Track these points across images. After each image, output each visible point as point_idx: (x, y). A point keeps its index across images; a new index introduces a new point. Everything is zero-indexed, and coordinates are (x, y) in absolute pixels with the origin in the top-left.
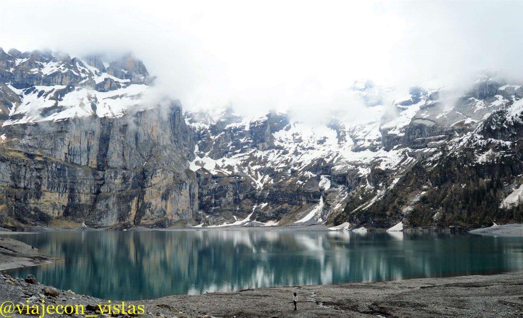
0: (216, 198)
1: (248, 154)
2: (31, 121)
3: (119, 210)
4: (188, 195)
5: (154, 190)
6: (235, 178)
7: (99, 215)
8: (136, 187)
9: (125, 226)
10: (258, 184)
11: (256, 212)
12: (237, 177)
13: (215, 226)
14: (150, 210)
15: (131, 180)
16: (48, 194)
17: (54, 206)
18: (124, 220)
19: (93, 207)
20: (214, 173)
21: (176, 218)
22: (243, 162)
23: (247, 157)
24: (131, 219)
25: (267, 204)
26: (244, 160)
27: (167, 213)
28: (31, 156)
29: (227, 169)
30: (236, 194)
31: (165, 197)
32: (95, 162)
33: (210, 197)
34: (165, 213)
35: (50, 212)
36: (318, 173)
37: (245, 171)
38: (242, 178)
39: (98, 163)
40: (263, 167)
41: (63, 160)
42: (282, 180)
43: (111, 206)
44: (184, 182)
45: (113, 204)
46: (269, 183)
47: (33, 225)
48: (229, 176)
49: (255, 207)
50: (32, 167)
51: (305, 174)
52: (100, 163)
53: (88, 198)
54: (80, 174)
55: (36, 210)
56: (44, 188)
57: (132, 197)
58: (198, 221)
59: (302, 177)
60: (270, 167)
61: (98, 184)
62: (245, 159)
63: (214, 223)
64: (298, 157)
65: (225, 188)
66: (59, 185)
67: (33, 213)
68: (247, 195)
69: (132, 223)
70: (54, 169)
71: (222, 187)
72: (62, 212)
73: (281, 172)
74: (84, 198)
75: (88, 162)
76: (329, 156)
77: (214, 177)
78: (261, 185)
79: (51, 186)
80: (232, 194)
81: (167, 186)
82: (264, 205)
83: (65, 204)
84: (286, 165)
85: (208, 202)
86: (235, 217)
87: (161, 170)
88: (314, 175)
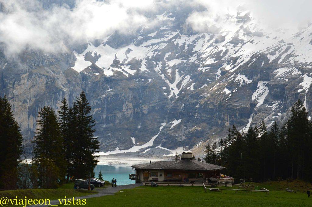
0: (109, 111)
1: (166, 40)
6: (140, 81)
10: (173, 89)
11: (162, 134)
12: (143, 80)
20: (108, 73)
22: (156, 53)
23: (163, 46)
25: (180, 121)
26: (159, 51)
29: (129, 66)
30: (137, 105)
33: (100, 109)
36: (255, 78)
37: (157, 69)
38: (150, 80)
40: (185, 61)
42: (206, 85)
44: (61, 90)
46: (188, 88)
48: (131, 77)
49: (164, 124)
51: (237, 79)
60: (193, 63)
62: (160, 48)
64: (236, 49)
65: (122, 97)
68: (154, 107)
71: (118, 95)
73: (206, 73)
76: (276, 50)
77: (108, 80)
78: (177, 92)
80: (131, 105)
81: (36, 96)
82: (176, 122)
84: (216, 62)
86: (133, 139)
87: (27, 74)
88: (249, 82)
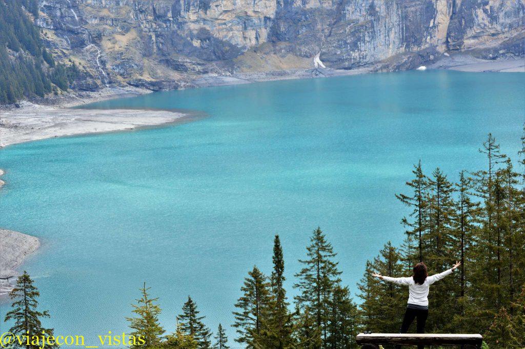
3: (404, 17)
7: (353, 34)
9: (424, 58)
14: (485, 11)
17: (245, 21)
18: (418, 42)
24: (437, 38)
35: (236, 37)
45: (386, 3)
47: (199, 73)
55: (204, 36)
67: (196, 43)
69: (441, 49)
72: (264, 33)
83: (271, 13)
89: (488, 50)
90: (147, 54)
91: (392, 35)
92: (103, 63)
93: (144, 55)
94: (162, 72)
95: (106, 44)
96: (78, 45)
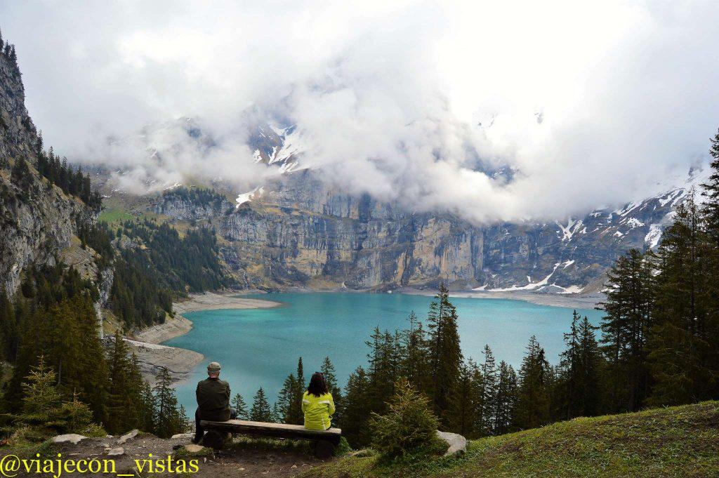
0: (506, 252)
2: (289, 170)
3: (384, 268)
4: (469, 248)
5: (426, 244)
6: (535, 226)
7: (360, 274)
8: (404, 241)
9: (391, 287)
10: (566, 233)
11: (557, 272)
12: (538, 225)
13: (500, 290)
14: (419, 268)
15: (397, 233)
16: (305, 252)
17: (312, 264)
18: (389, 280)
19: (353, 266)
21: (453, 278)
24: (398, 278)
25: (573, 262)
27: (441, 272)
28: (288, 211)
30: (532, 247)
31: (438, 252)
32: (356, 212)
33: (498, 250)
34: (439, 272)
35: (308, 271)
36: (647, 221)
38: (544, 225)
39: (360, 213)
41: (322, 212)
42: (597, 229)
43: (373, 263)
44: (464, 233)
45: (376, 261)
46: (581, 232)
47: (289, 286)
49: (558, 265)
50: (288, 223)
51: (629, 222)
52: (362, 214)
53: (349, 255)
54: (340, 227)
55: (293, 269)
56: (300, 245)
57: (399, 253)
58: (481, 283)
59: (624, 226)
61: (360, 238)
63: (500, 286)
65: (518, 240)
66: (317, 242)
67: (289, 272)
68: (548, 249)
69: (399, 283)
70: (311, 224)
71: (515, 238)
72: (320, 270)
73: (598, 217)
74: (345, 255)
75: (349, 213)
76: (667, 195)
77: (507, 226)
78: (570, 235)
79: (308, 243)
80: (527, 247)
81: (441, 238)
82: (569, 263)
83: (324, 261)
84: (607, 208)
85: (496, 258)
86: (529, 278)
87: (434, 219)
88: (641, 225)
89: (420, 286)
90: (267, 275)
91: (377, 276)
92: (246, 277)
93: (266, 276)
94: (273, 284)
95: (249, 269)
96: (236, 269)
